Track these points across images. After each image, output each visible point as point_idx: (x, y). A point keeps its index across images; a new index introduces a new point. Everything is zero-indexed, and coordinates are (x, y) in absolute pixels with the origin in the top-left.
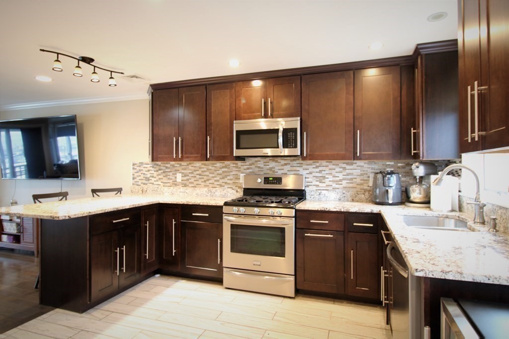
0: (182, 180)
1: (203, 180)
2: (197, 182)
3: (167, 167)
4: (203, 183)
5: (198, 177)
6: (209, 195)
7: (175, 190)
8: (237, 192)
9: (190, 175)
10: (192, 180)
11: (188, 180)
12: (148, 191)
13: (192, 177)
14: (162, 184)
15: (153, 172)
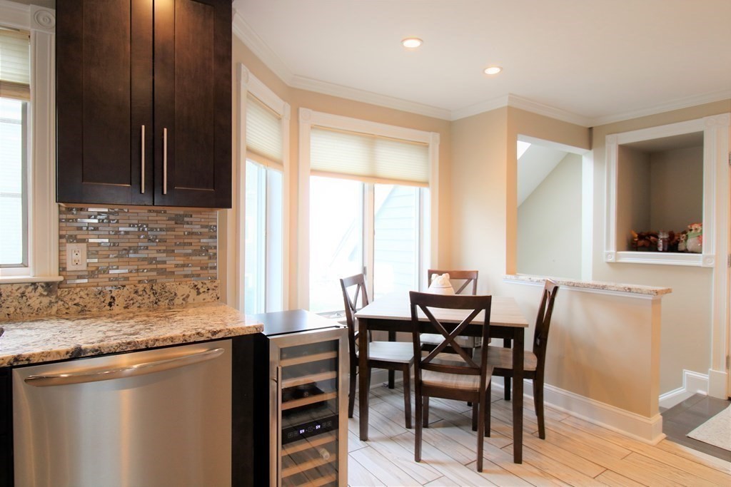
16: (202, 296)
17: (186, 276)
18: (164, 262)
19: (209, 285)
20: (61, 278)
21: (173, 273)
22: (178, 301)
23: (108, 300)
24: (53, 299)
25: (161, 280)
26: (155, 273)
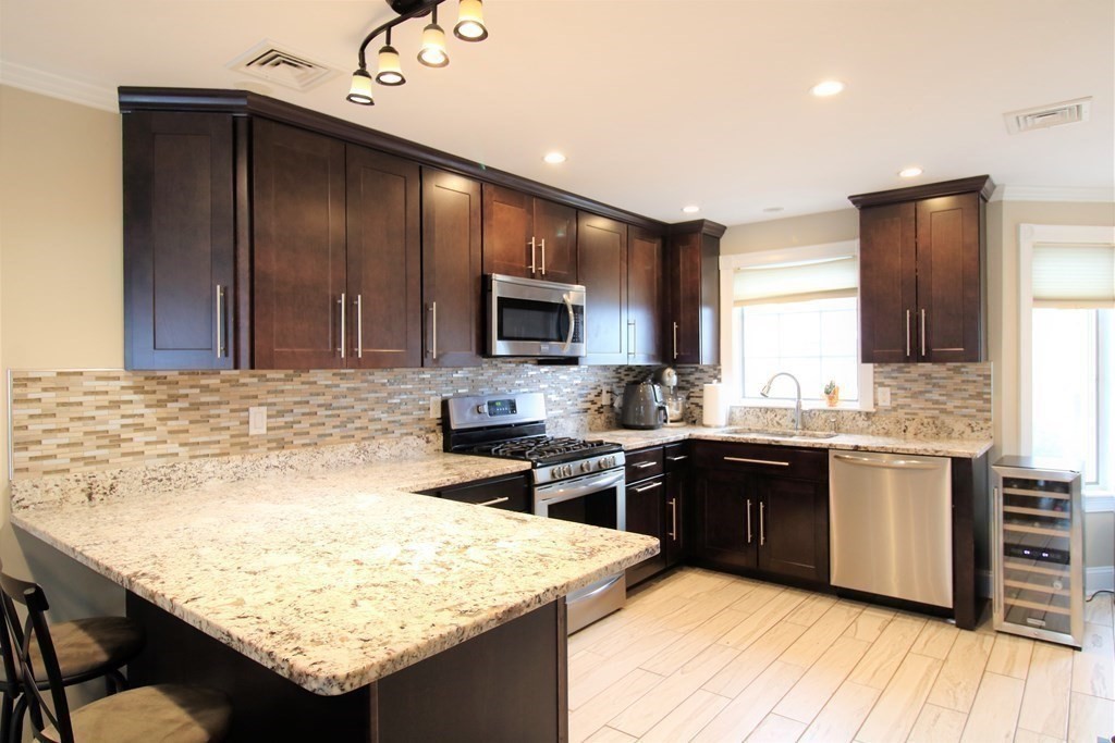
0: (268, 429)
1: (337, 421)
2: (321, 430)
3: (206, 389)
4: (337, 430)
5: (322, 412)
6: (360, 461)
7: (247, 464)
8: (428, 442)
9: (298, 410)
10: (305, 425)
11: (289, 425)
12: (120, 488)
13: (303, 414)
14: (183, 452)
15: (140, 410)
16: (976, 434)
17: (965, 416)
18: (945, 404)
19: (982, 424)
20: (874, 410)
21: (952, 412)
22: (955, 435)
23: (903, 428)
24: (870, 422)
25: (943, 417)
26: (937, 412)
